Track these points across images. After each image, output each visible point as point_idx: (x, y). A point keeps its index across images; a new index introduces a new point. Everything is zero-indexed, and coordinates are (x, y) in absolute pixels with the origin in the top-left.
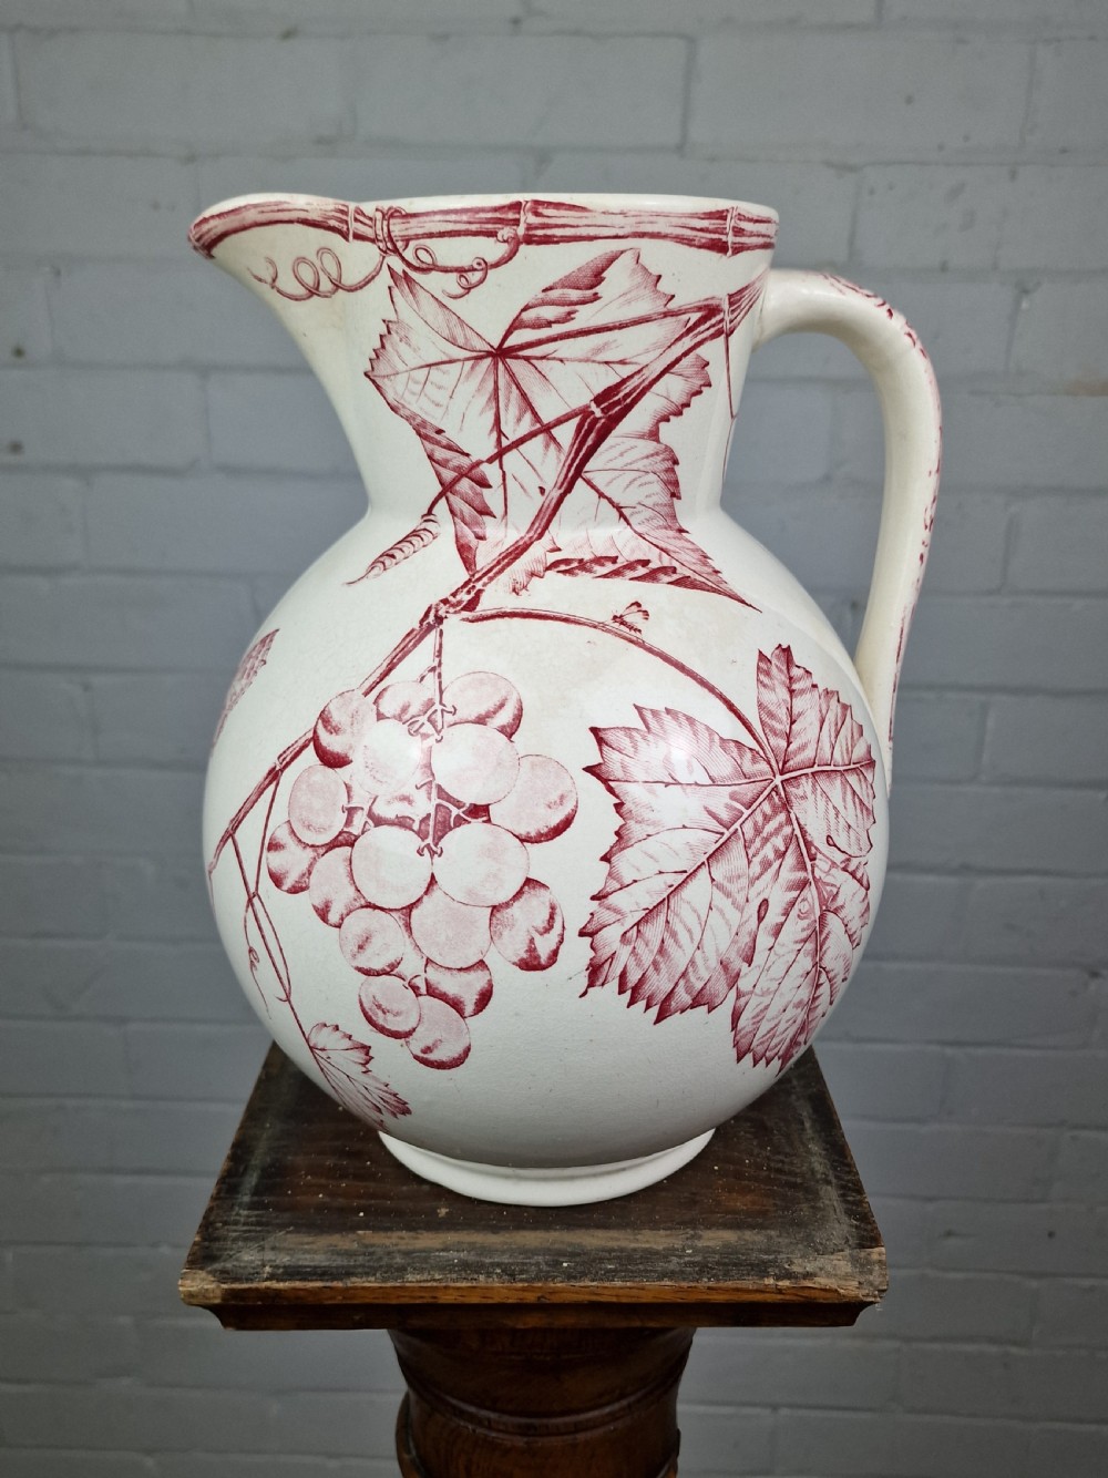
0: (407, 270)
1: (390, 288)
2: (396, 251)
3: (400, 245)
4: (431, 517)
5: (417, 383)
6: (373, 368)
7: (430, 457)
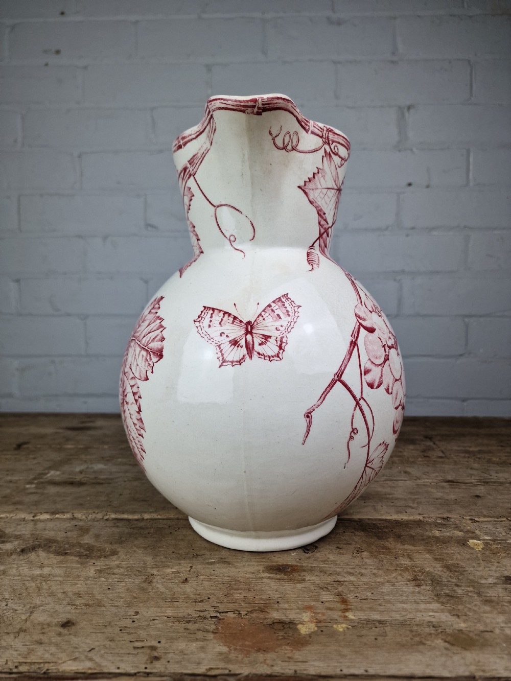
0: (331, 152)
1: (323, 156)
2: (329, 144)
3: (330, 142)
4: (313, 247)
5: (323, 193)
6: (305, 185)
7: (319, 223)
